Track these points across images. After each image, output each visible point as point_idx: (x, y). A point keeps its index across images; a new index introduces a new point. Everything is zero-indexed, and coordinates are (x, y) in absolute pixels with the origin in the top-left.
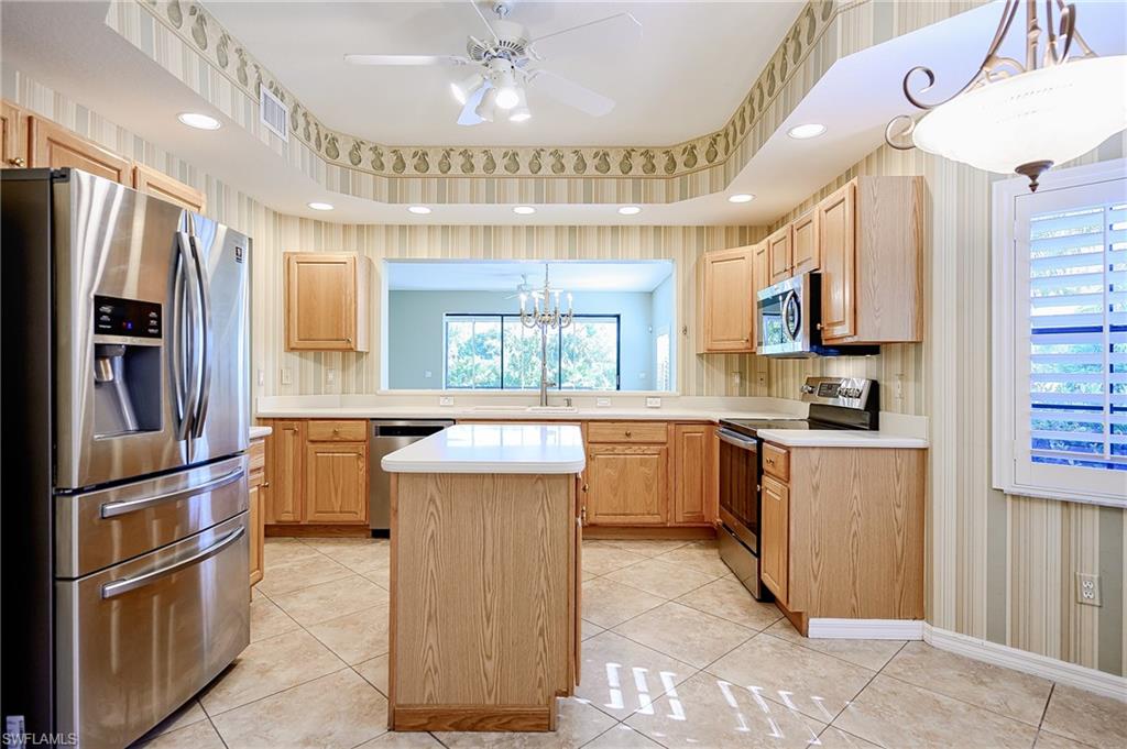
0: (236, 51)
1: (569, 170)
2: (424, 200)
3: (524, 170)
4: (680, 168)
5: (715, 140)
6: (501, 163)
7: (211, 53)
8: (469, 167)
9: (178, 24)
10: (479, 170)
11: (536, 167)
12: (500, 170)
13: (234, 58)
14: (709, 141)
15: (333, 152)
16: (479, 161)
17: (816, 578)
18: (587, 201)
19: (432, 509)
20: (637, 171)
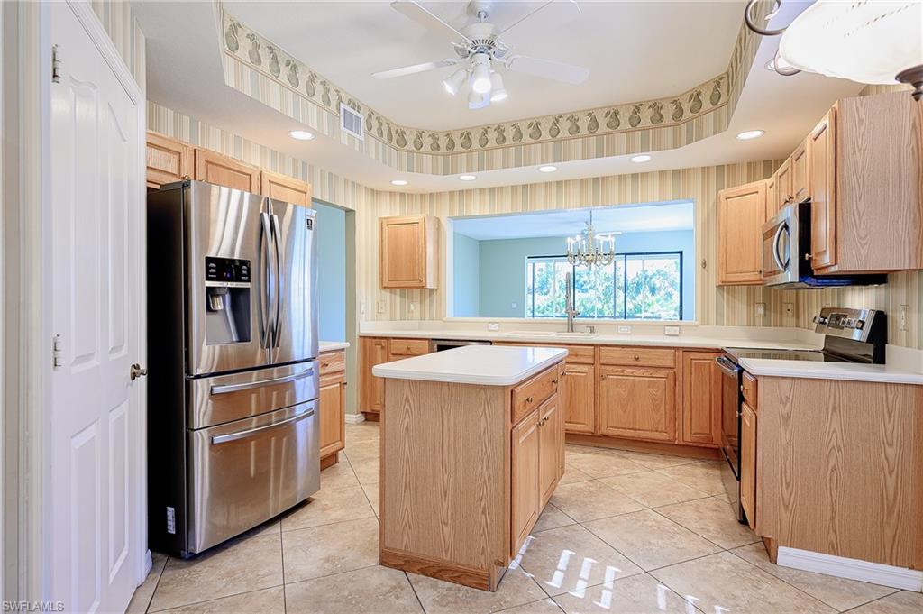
0: (321, 83)
1: (584, 130)
2: (469, 170)
3: (546, 135)
4: (687, 114)
5: (718, 83)
6: (526, 132)
7: (302, 89)
8: (502, 140)
9: (276, 74)
10: (509, 141)
11: (555, 132)
12: (526, 138)
13: (319, 89)
14: (713, 85)
15: (402, 141)
16: (509, 134)
17: (786, 507)
18: (600, 154)
19: (407, 405)
20: (646, 121)
